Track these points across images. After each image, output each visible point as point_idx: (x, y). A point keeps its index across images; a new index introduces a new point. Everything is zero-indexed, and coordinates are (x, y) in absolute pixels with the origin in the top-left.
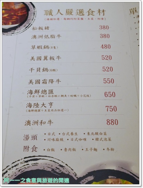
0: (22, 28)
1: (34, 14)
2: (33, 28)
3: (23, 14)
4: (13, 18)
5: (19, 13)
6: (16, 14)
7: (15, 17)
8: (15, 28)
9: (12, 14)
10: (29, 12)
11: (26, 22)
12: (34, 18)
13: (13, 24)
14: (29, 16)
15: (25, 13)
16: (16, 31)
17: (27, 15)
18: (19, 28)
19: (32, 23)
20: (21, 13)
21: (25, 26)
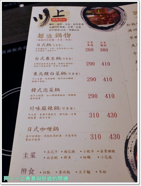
0: (118, 26)
1: (125, 15)
2: (127, 25)
3: (116, 16)
4: (109, 20)
5: (112, 16)
6: (111, 17)
7: (110, 19)
8: (113, 26)
9: (108, 17)
10: (121, 14)
11: (120, 21)
12: (126, 18)
13: (110, 24)
14: (121, 17)
15: (117, 16)
16: (114, 28)
17: (119, 17)
18: (116, 26)
19: (125, 22)
20: (114, 16)
21: (120, 24)
